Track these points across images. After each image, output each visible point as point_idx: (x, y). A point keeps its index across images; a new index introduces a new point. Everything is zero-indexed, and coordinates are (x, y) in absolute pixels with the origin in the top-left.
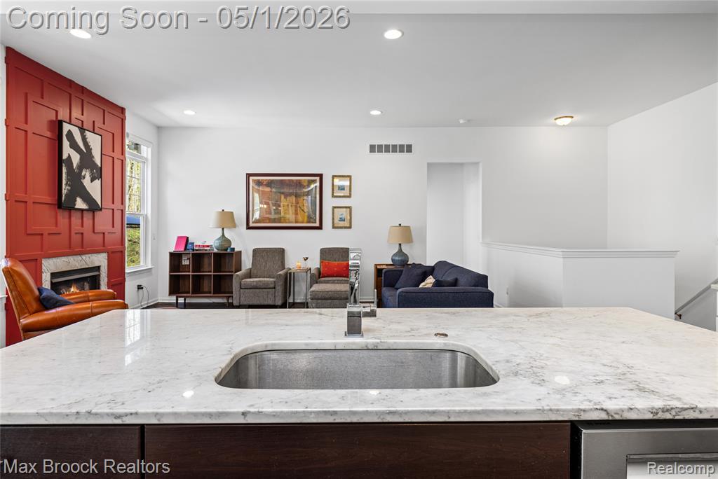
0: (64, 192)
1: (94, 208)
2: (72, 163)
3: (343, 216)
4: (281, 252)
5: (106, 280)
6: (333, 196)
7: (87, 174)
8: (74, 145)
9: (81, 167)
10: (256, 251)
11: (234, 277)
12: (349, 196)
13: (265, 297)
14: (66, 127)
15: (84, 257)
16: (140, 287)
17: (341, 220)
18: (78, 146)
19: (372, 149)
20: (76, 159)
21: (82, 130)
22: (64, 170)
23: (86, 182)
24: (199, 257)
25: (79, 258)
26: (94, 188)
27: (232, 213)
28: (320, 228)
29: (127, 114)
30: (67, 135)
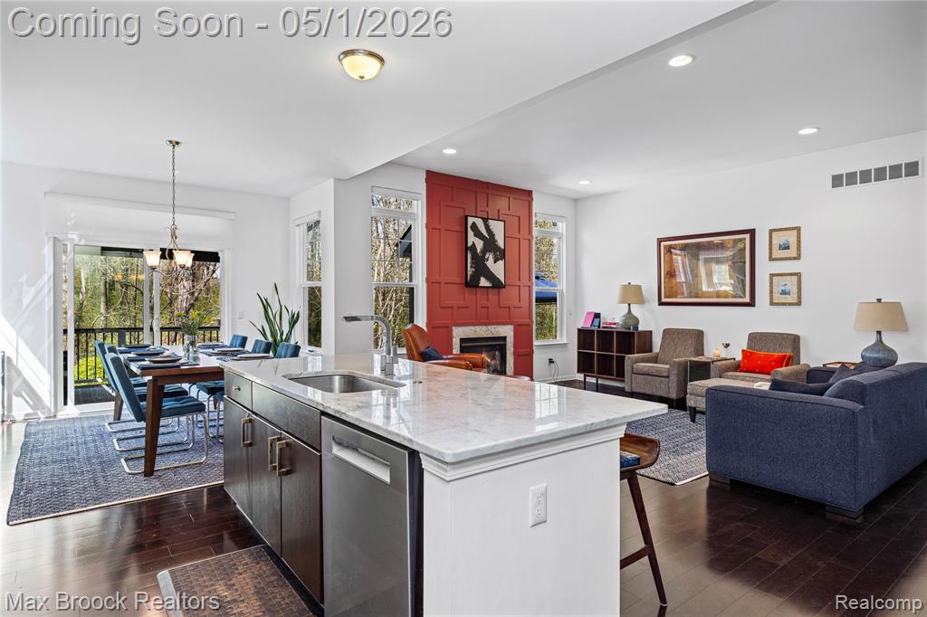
0: (469, 273)
1: (497, 285)
2: (476, 249)
3: (787, 288)
4: (699, 335)
5: (512, 349)
6: (771, 259)
7: (490, 257)
8: (478, 234)
9: (484, 251)
10: (666, 332)
11: (626, 358)
12: (798, 258)
13: (658, 386)
14: (471, 220)
15: (489, 327)
16: (551, 361)
17: (784, 293)
18: (482, 234)
19: (837, 181)
20: (479, 245)
21: (485, 220)
22: (469, 256)
23: (490, 263)
24: (606, 336)
25: (484, 328)
26: (498, 269)
27: (640, 286)
28: (752, 304)
29: (534, 195)
30: (471, 227)
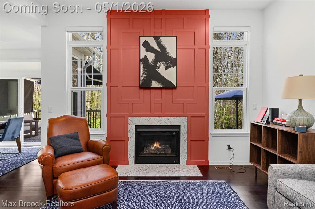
2: (148, 60)
5: (186, 135)
7: (161, 65)
8: (150, 49)
9: (156, 61)
14: (143, 40)
15: (163, 118)
16: (229, 147)
18: (154, 49)
20: (151, 57)
21: (157, 38)
22: (142, 66)
23: (161, 70)
25: (158, 118)
26: (168, 74)
30: (144, 45)
